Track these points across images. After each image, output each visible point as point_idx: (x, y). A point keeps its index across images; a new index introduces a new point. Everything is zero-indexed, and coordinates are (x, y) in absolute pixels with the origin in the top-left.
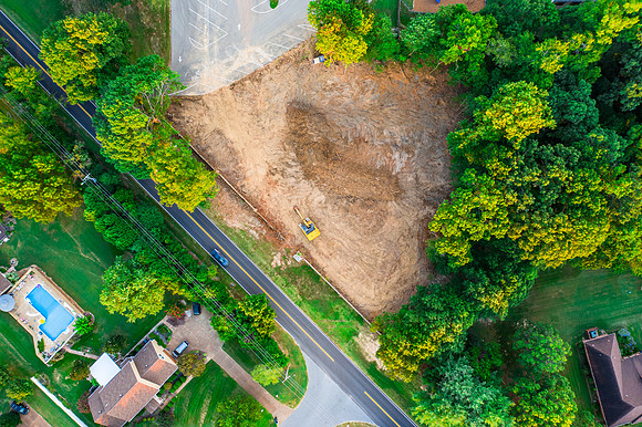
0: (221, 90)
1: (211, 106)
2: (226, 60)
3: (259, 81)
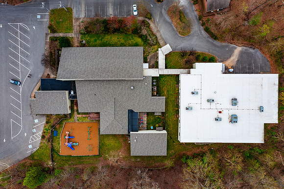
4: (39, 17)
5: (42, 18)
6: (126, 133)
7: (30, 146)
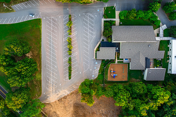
0: (55, 101)
1: (53, 105)
2: (57, 94)
3: (66, 98)
4: (98, 10)
5: (100, 11)
6: (144, 69)
7: (93, 76)
